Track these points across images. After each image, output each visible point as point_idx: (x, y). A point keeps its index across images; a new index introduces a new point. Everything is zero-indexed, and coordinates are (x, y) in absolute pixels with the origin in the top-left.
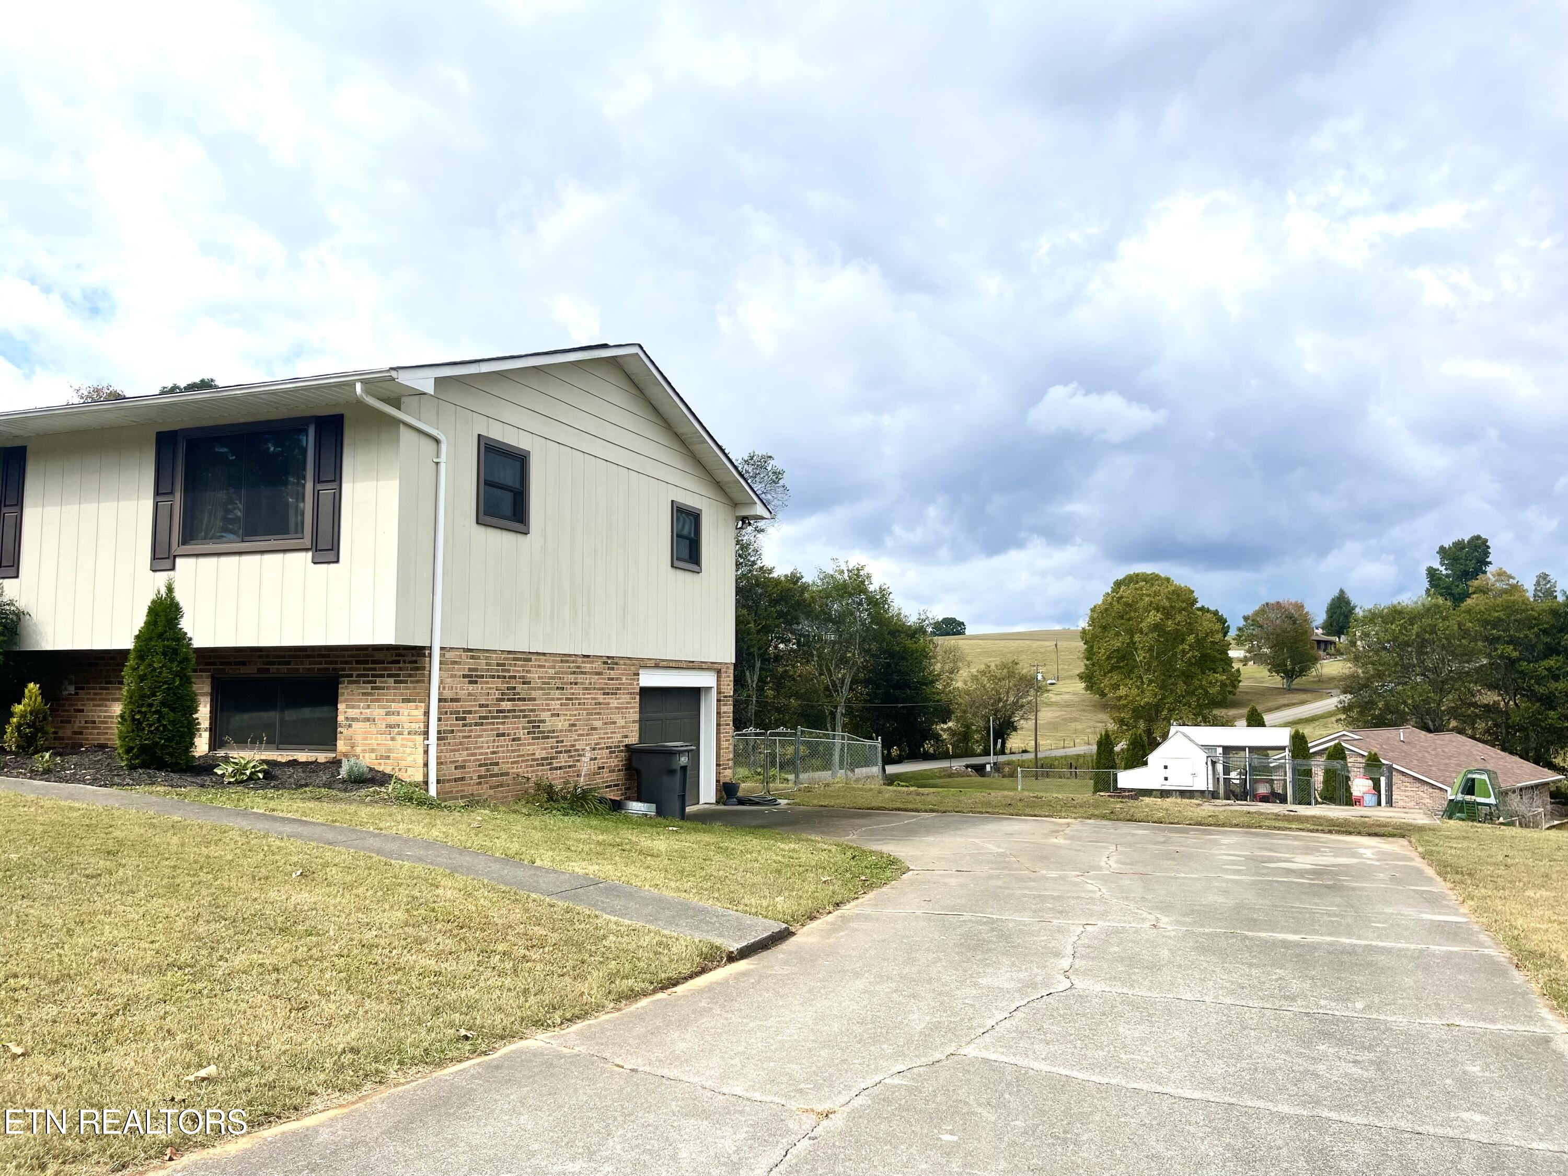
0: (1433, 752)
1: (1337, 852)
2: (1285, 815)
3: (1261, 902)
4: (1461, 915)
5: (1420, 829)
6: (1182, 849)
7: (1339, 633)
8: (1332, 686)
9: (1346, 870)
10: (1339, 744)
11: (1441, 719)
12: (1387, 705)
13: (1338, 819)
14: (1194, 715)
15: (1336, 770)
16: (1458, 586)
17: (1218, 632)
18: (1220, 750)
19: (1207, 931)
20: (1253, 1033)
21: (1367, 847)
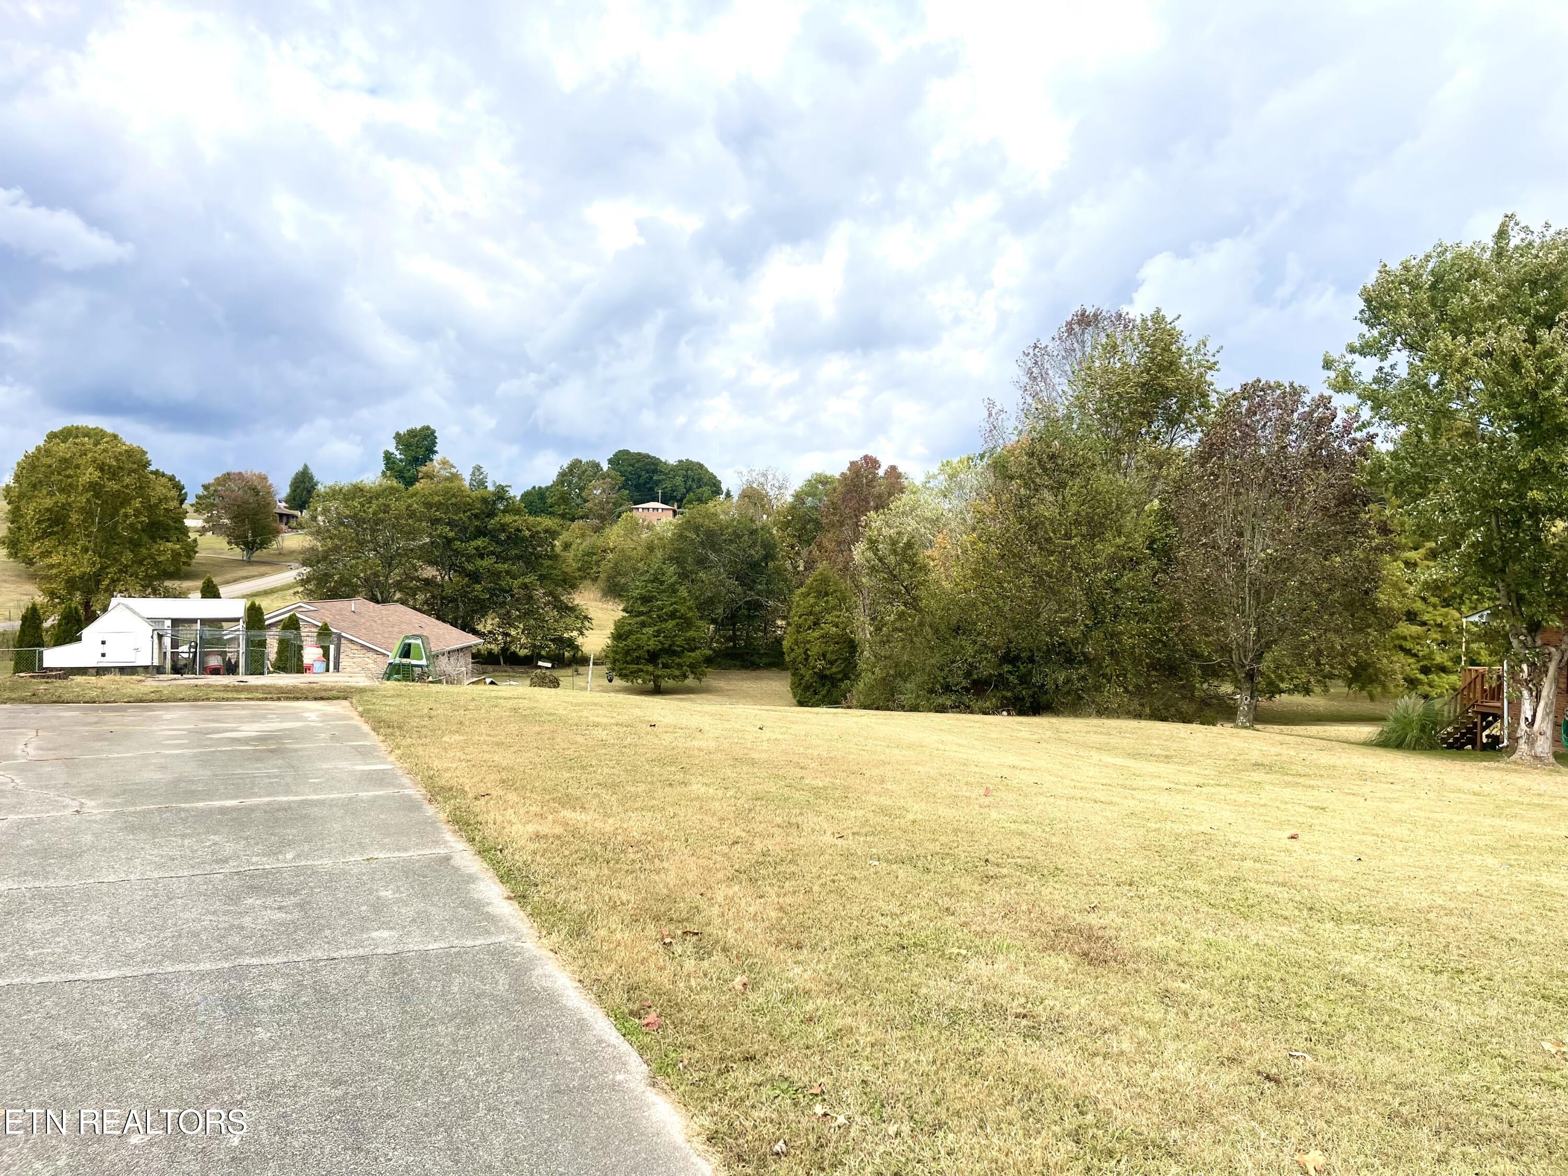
0: (379, 622)
1: (284, 717)
2: (234, 686)
3: (201, 772)
4: (388, 763)
5: (362, 691)
6: (117, 727)
7: (301, 507)
8: (292, 558)
9: (290, 734)
10: (294, 615)
11: (388, 591)
12: (341, 578)
13: (287, 686)
14: (142, 586)
15: (289, 640)
16: (409, 470)
17: (173, 499)
18: (168, 623)
19: (138, 809)
20: (180, 902)
21: (312, 711)
